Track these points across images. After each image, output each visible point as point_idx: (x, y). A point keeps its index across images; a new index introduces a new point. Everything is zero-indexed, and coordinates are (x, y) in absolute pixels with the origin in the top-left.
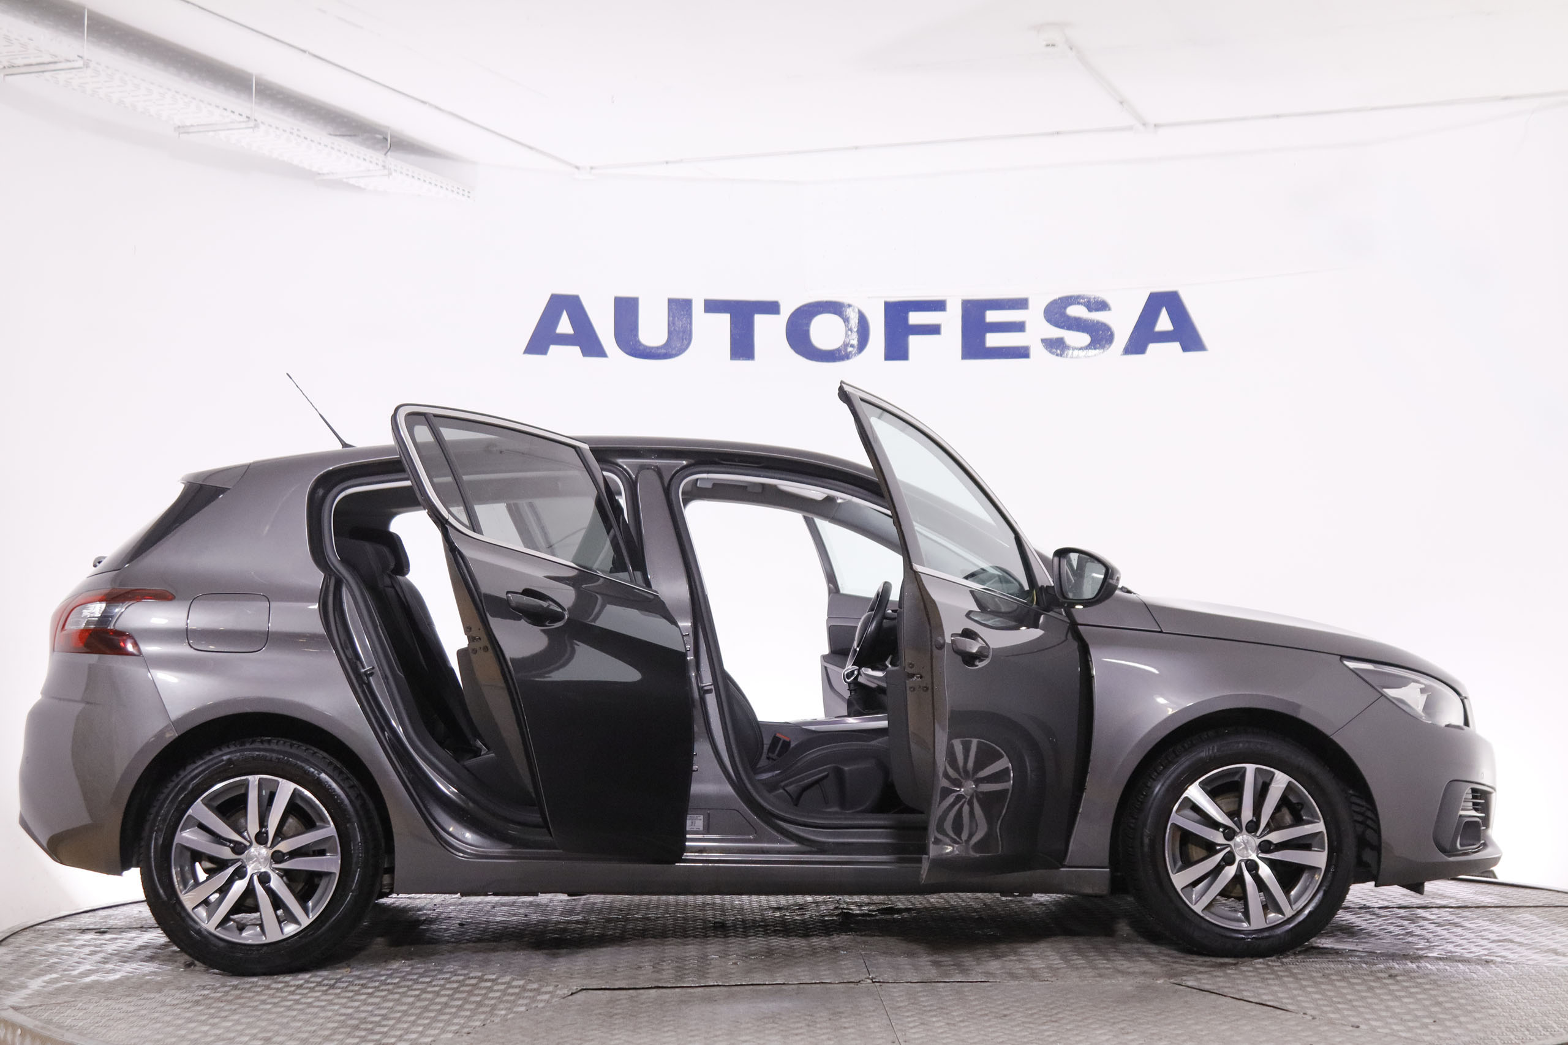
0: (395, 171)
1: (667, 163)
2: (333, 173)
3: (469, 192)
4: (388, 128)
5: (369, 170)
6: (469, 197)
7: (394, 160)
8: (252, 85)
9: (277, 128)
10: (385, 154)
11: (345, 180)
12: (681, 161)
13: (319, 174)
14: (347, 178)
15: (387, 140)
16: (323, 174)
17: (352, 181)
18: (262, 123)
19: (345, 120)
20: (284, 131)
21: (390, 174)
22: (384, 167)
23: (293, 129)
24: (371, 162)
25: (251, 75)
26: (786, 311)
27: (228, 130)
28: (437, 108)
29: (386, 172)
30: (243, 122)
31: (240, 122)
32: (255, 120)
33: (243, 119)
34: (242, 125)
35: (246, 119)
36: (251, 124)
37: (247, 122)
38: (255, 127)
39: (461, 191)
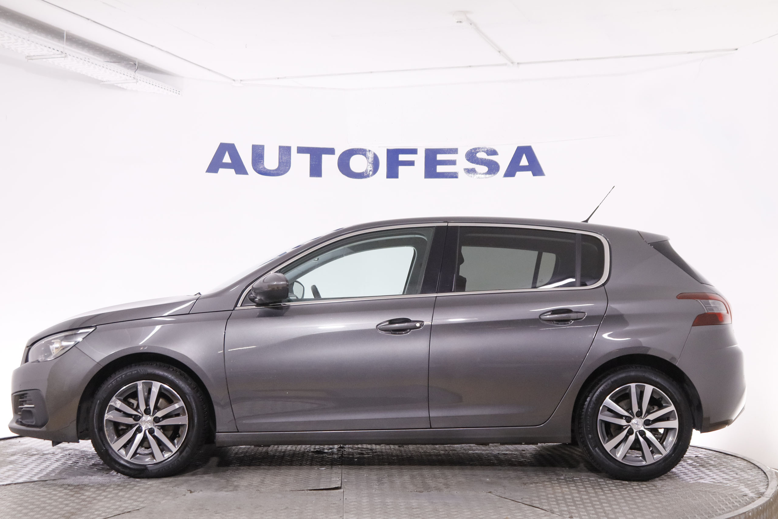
0: (140, 80)
2: (109, 81)
3: (179, 92)
4: (136, 58)
5: (127, 80)
6: (179, 94)
7: (140, 75)
8: (64, 36)
9: (77, 57)
10: (136, 72)
11: (115, 85)
13: (102, 81)
14: (116, 83)
15: (136, 65)
16: (104, 81)
18: (70, 55)
19: (114, 54)
20: (81, 58)
21: (137, 82)
22: (134, 78)
24: (127, 75)
25: (64, 31)
26: (338, 153)
27: (52, 58)
29: (135, 81)
30: (60, 54)
31: (58, 54)
32: (66, 53)
33: (59, 53)
34: (59, 56)
35: (61, 53)
36: (63, 55)
37: (62, 54)
38: (65, 57)
39: (175, 91)
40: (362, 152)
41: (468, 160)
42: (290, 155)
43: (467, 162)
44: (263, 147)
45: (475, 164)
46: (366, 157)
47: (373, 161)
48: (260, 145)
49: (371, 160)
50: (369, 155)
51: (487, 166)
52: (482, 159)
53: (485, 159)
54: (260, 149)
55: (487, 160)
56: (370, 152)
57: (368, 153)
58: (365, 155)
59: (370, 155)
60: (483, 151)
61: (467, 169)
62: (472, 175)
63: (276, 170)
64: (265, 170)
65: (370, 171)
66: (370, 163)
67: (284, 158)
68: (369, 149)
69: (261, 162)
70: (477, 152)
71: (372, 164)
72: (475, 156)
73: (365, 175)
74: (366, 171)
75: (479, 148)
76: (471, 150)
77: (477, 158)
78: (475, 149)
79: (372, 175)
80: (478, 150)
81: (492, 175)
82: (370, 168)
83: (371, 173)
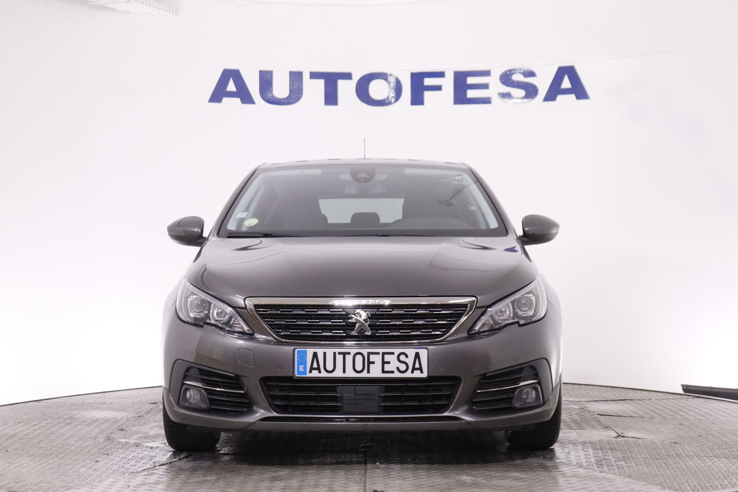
17: (109, 6)
39: (171, 11)
40: (383, 76)
41: (503, 83)
42: (302, 81)
43: (502, 85)
44: (270, 73)
45: (511, 87)
46: (387, 81)
47: (396, 86)
48: (268, 71)
49: (393, 85)
51: (524, 89)
52: (518, 82)
53: (522, 82)
54: (268, 75)
55: (525, 82)
57: (390, 77)
58: (386, 79)
59: (392, 80)
60: (519, 73)
61: (501, 94)
62: (508, 100)
63: (287, 98)
64: (274, 99)
65: (392, 97)
66: (392, 89)
67: (296, 85)
68: (392, 73)
69: (269, 89)
70: (513, 74)
71: (394, 90)
72: (510, 79)
73: (387, 102)
74: (388, 98)
75: (515, 70)
76: (506, 72)
77: (513, 81)
78: (510, 71)
79: (394, 102)
80: (514, 72)
81: (530, 99)
82: (392, 94)
83: (393, 100)
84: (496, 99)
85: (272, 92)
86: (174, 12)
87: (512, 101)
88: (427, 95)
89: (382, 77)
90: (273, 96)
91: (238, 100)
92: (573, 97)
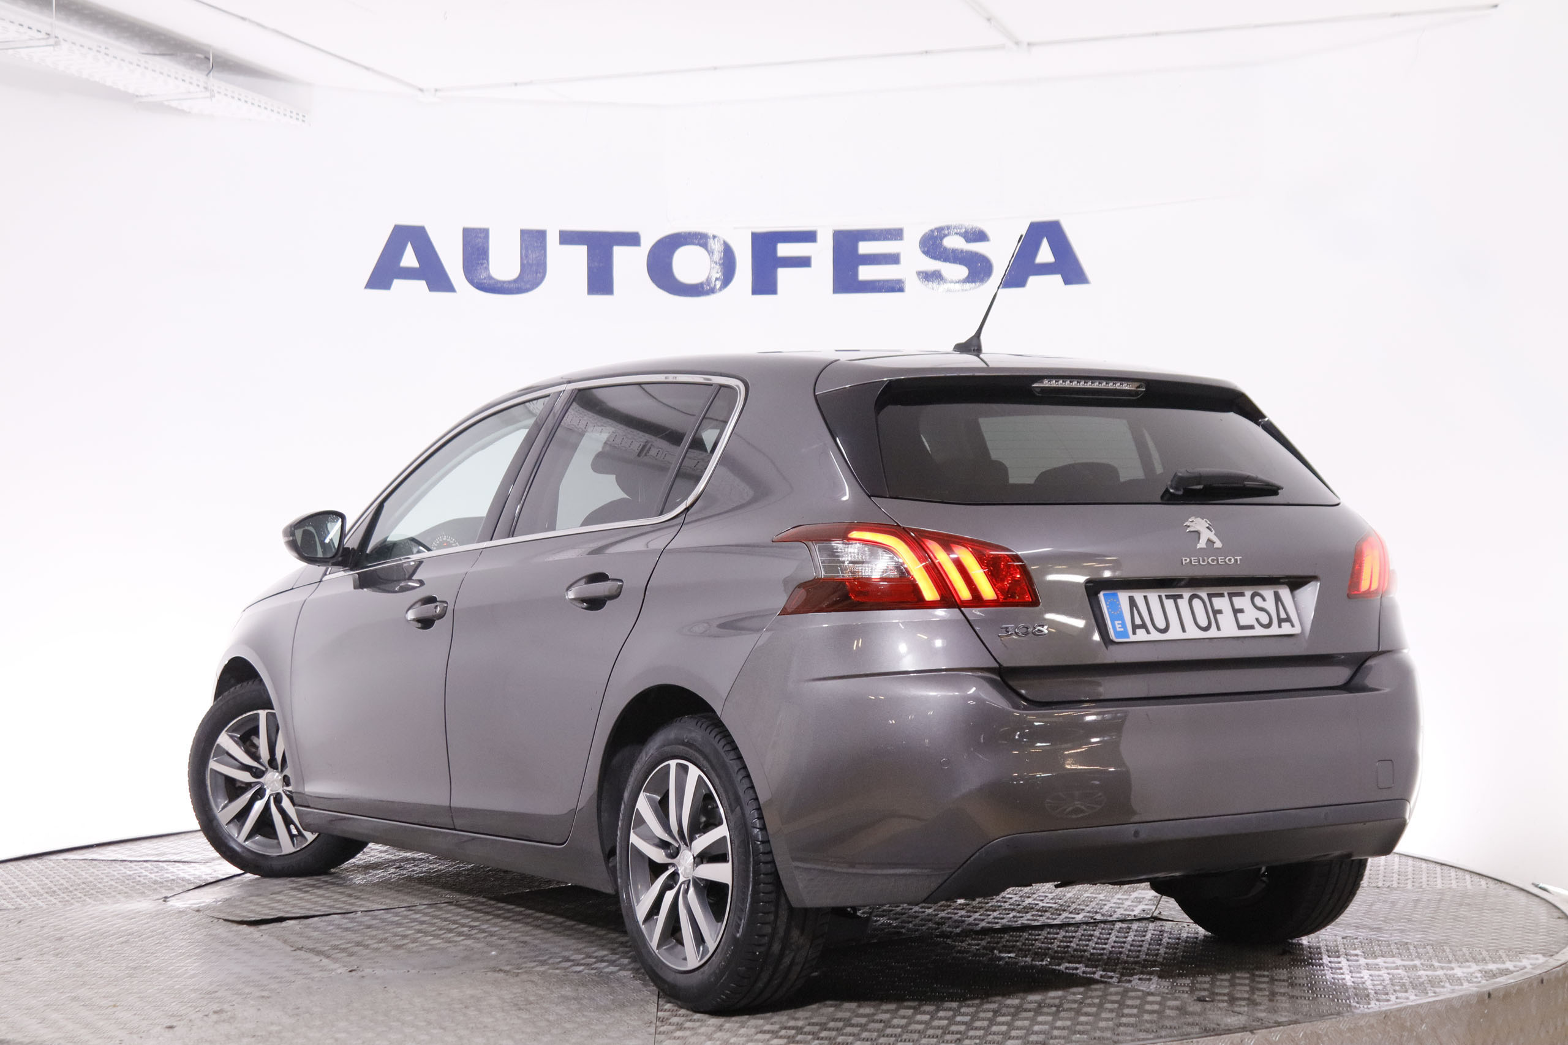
0: (219, 93)
1: (516, 84)
2: (151, 95)
3: (304, 116)
4: (210, 46)
5: (189, 92)
6: (303, 121)
7: (217, 81)
9: (82, 46)
10: (207, 75)
11: (166, 103)
12: (531, 82)
13: (137, 96)
14: (167, 100)
15: (209, 59)
16: (141, 96)
17: (174, 104)
18: (65, 40)
19: (163, 37)
20: (90, 49)
21: (212, 96)
22: (206, 88)
23: (100, 47)
24: (191, 83)
27: (27, 47)
28: (259, 25)
29: (208, 94)
30: (43, 39)
31: (39, 39)
32: (56, 37)
33: (42, 35)
34: (43, 42)
35: (47, 36)
36: (52, 41)
37: (48, 38)
38: (57, 44)
39: (294, 115)
40: (699, 239)
41: (927, 253)
42: (544, 248)
43: (924, 256)
44: (485, 232)
45: (941, 260)
46: (707, 249)
47: (723, 258)
48: (480, 229)
49: (717, 256)
50: (714, 247)
51: (966, 265)
52: (954, 251)
53: (962, 251)
54: (480, 238)
55: (967, 252)
56: (716, 240)
57: (712, 240)
58: (704, 245)
59: (717, 247)
60: (956, 233)
61: (922, 272)
62: (935, 285)
63: (515, 281)
64: (492, 282)
65: (717, 279)
66: (716, 263)
67: (532, 256)
68: (716, 234)
69: (482, 264)
70: (945, 236)
71: (720, 265)
72: (941, 243)
73: (706, 288)
74: (708, 281)
75: (948, 228)
76: (932, 231)
77: (945, 249)
78: (940, 229)
79: (721, 289)
80: (946, 232)
81: (978, 284)
82: (717, 273)
83: (718, 284)
84: (913, 284)
85: (487, 268)
86: (300, 117)
87: (944, 287)
88: (784, 275)
89: (697, 242)
90: (490, 278)
91: (422, 285)
92: (1057, 279)
